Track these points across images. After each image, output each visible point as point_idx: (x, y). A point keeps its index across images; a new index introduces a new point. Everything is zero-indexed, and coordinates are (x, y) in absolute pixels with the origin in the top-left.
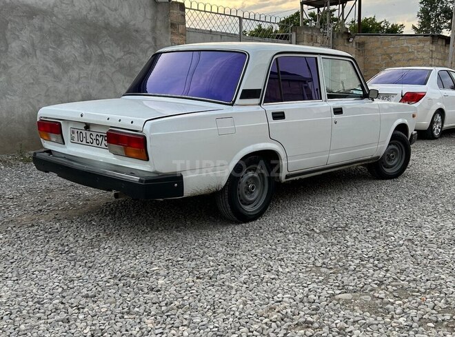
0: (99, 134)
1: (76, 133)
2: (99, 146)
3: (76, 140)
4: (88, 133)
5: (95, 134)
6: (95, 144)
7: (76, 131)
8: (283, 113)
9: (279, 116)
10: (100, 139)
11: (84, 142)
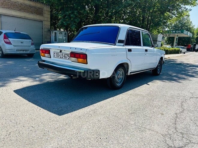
0: (66, 54)
1: (56, 54)
2: (66, 58)
3: (56, 56)
4: (61, 54)
5: (64, 54)
6: (64, 58)
7: (56, 53)
8: (131, 49)
9: (130, 50)
10: (66, 56)
11: (59, 57)
